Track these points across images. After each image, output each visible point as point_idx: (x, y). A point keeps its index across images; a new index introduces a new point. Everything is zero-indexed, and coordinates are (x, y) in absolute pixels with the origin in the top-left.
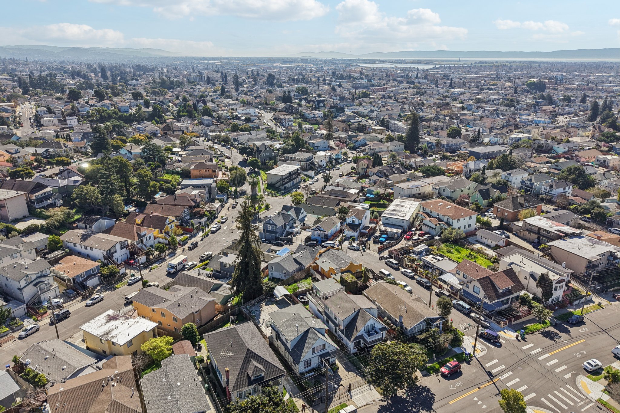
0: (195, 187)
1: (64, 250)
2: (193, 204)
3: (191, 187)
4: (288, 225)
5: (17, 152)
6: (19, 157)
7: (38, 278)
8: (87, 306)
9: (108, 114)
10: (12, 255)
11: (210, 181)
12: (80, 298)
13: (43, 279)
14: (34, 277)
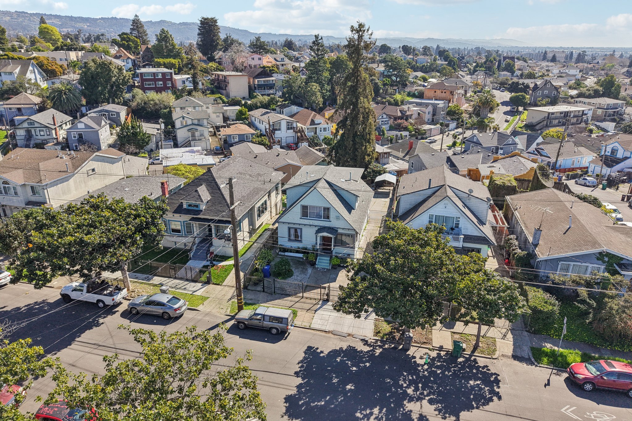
0: (419, 105)
1: (244, 121)
2: (399, 114)
3: (415, 104)
4: (502, 149)
5: (283, 60)
7: (193, 124)
12: (222, 156)
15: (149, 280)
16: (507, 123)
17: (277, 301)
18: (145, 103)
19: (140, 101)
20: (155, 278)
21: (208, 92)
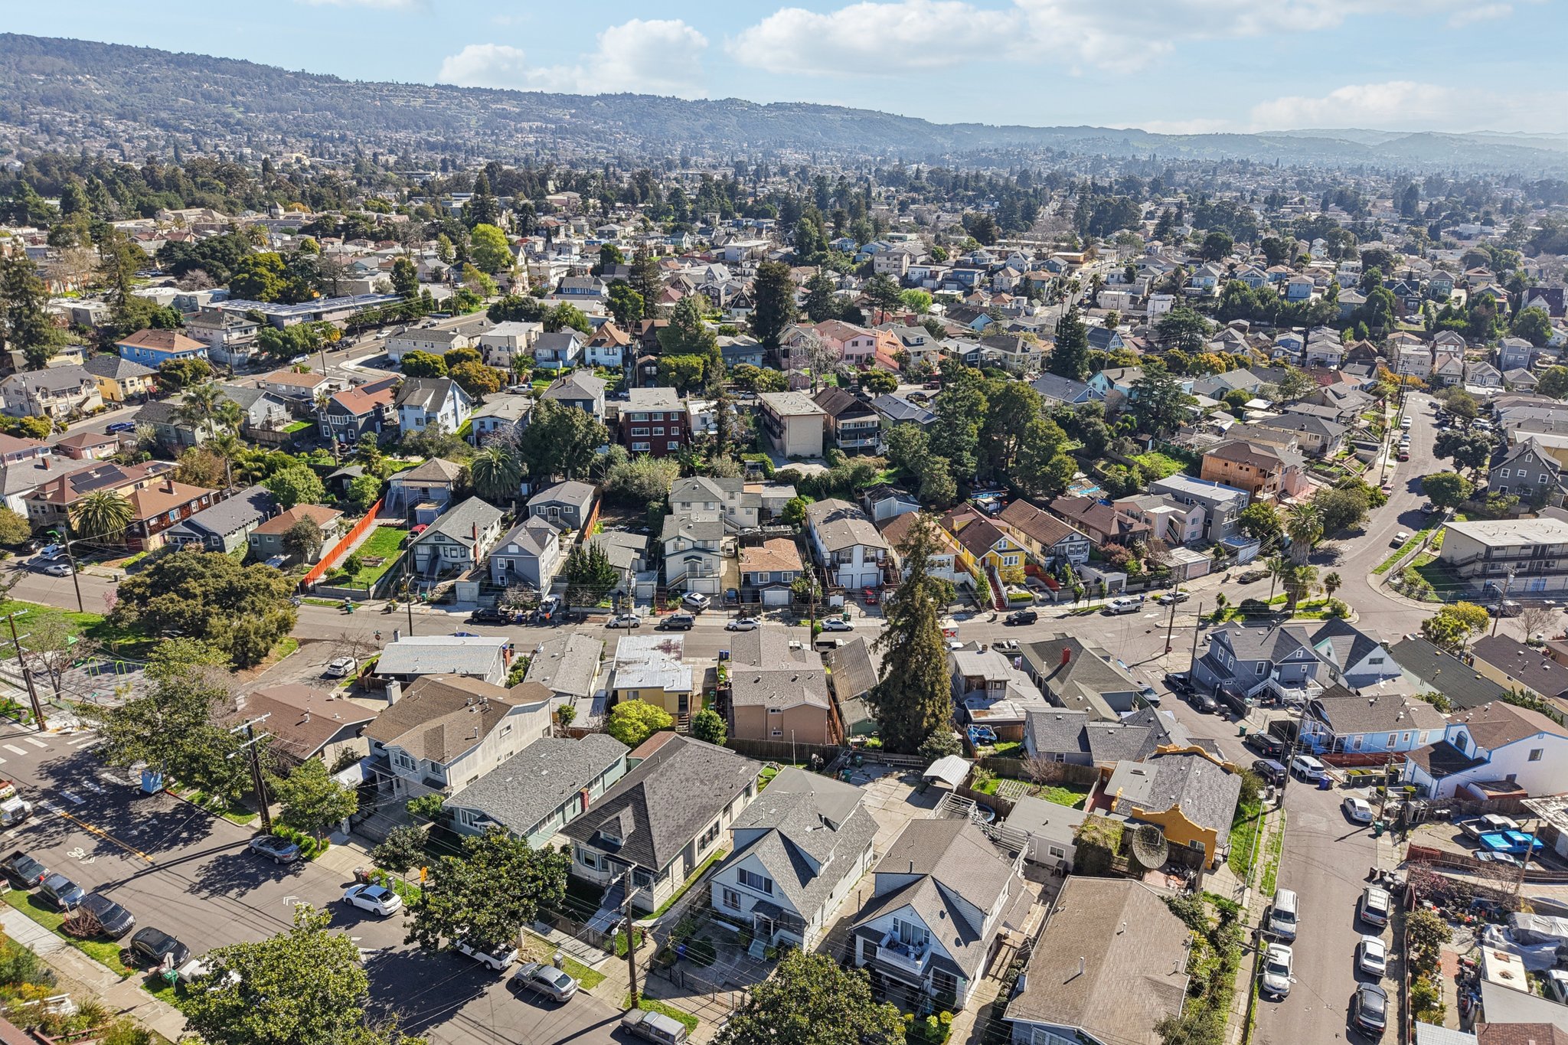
0: (1181, 499)
1: (794, 528)
3: (1169, 496)
5: (920, 342)
6: (919, 353)
7: (695, 549)
8: (727, 629)
9: (1244, 299)
10: (706, 504)
11: (1225, 496)
12: (737, 612)
13: (704, 555)
14: (690, 545)
15: (546, 933)
16: (1394, 551)
17: (681, 1000)
18: (625, 482)
19: (617, 478)
20: (554, 931)
21: (745, 447)
